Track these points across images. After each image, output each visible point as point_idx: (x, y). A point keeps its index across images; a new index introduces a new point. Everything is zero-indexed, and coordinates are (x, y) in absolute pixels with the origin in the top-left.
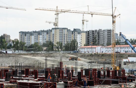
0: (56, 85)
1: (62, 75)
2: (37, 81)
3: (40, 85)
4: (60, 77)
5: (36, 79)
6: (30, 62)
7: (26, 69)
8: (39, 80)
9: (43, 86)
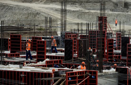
0: (96, 77)
1: (109, 51)
2: (43, 66)
3: (53, 78)
4: (104, 56)
5: (42, 61)
6: (16, 17)
7: (11, 36)
8: (49, 65)
9: (63, 80)
